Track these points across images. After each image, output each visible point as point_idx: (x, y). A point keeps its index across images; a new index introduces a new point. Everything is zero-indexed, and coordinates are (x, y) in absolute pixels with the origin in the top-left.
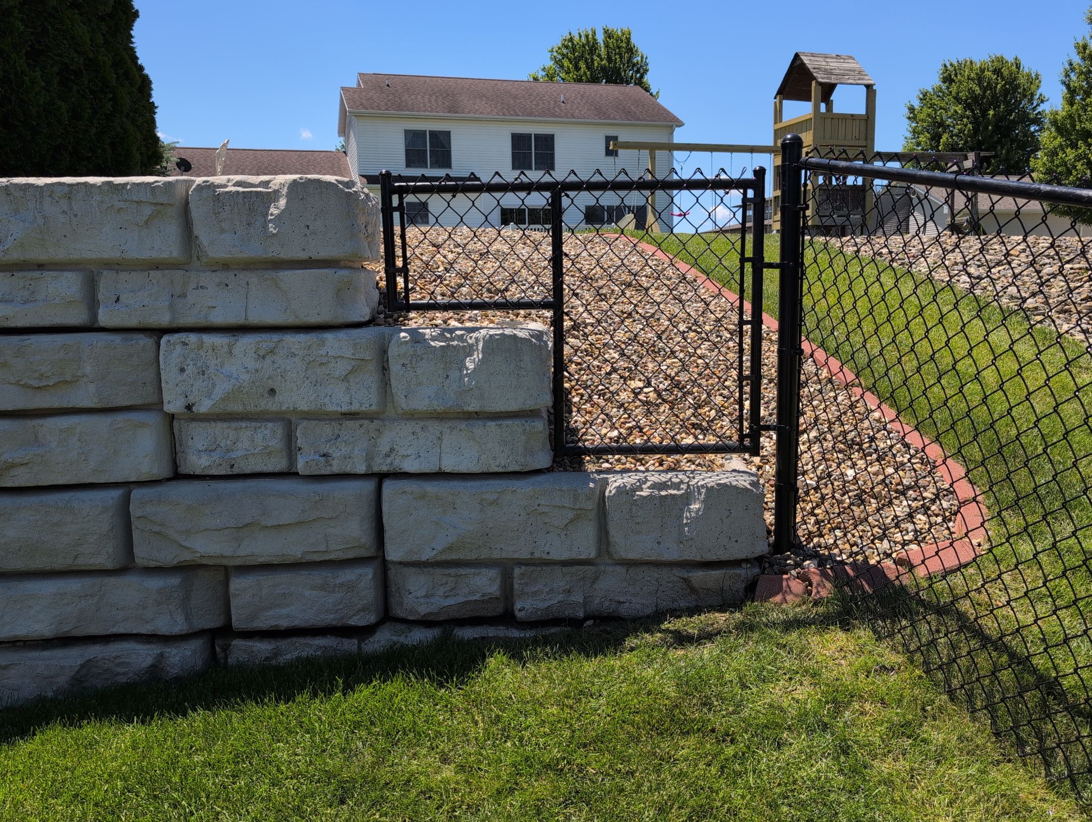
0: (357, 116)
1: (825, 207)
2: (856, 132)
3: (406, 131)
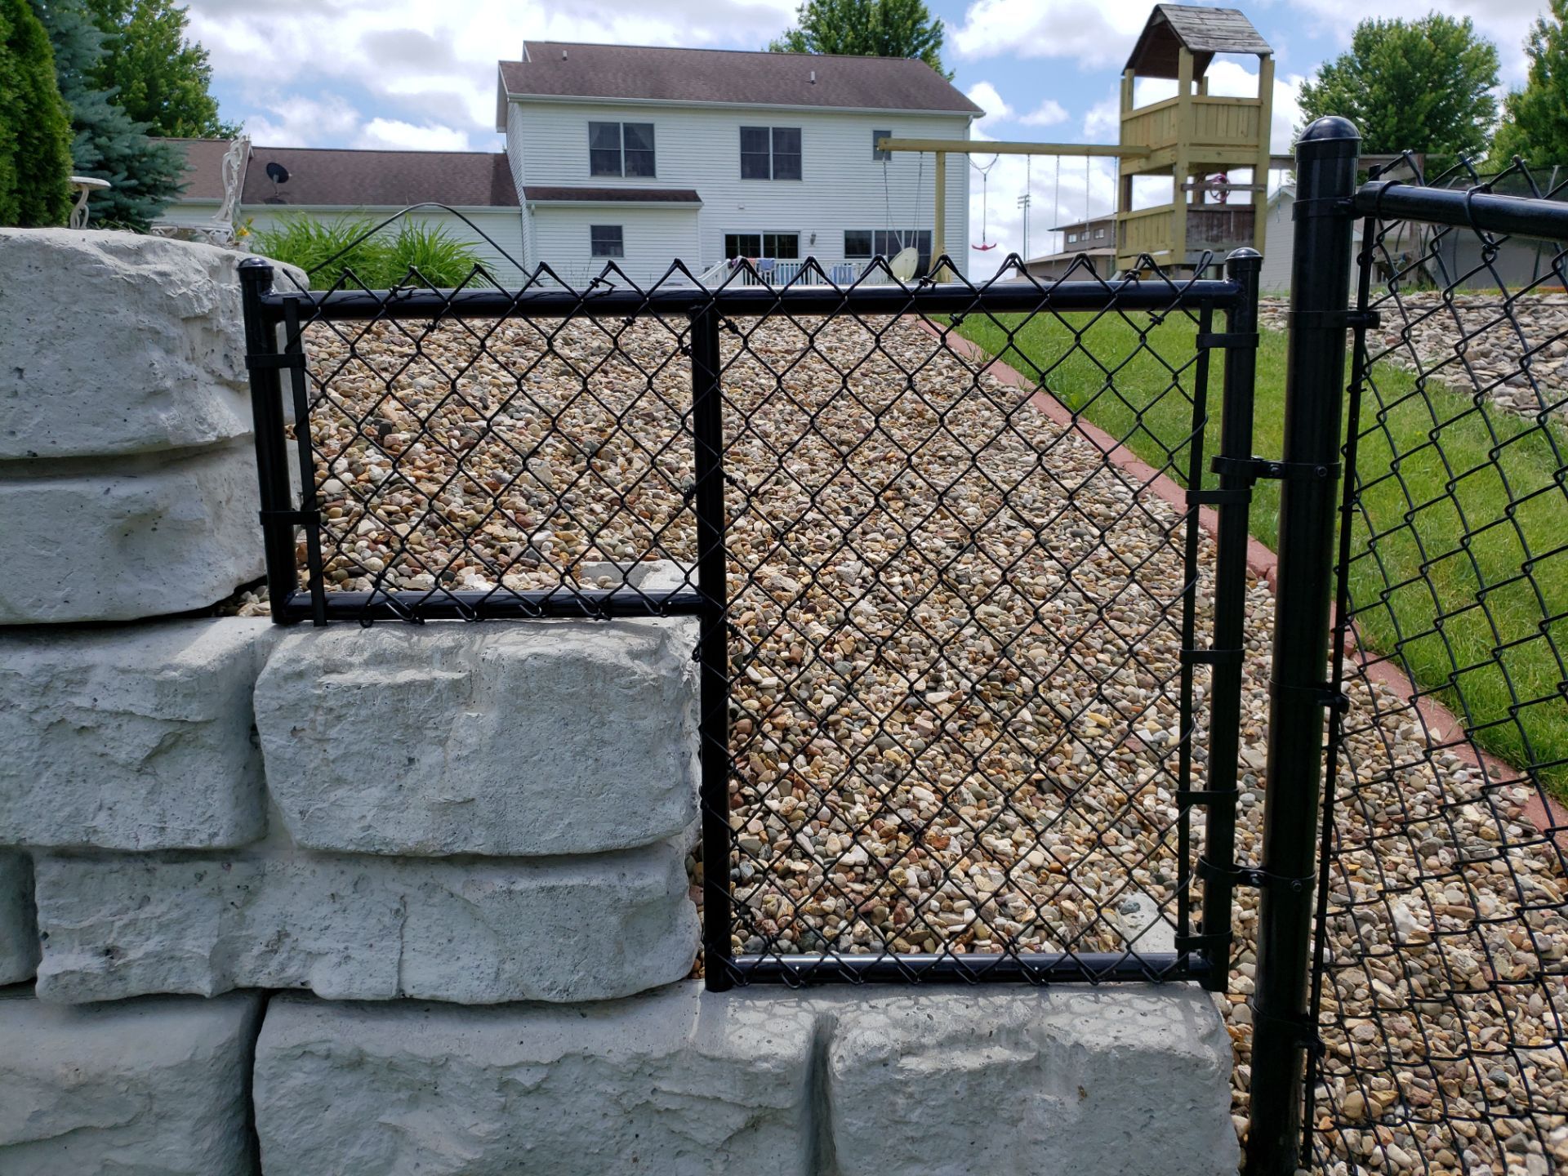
0: (523, 103)
1: (1196, 237)
2: (1243, 125)
3: (591, 124)
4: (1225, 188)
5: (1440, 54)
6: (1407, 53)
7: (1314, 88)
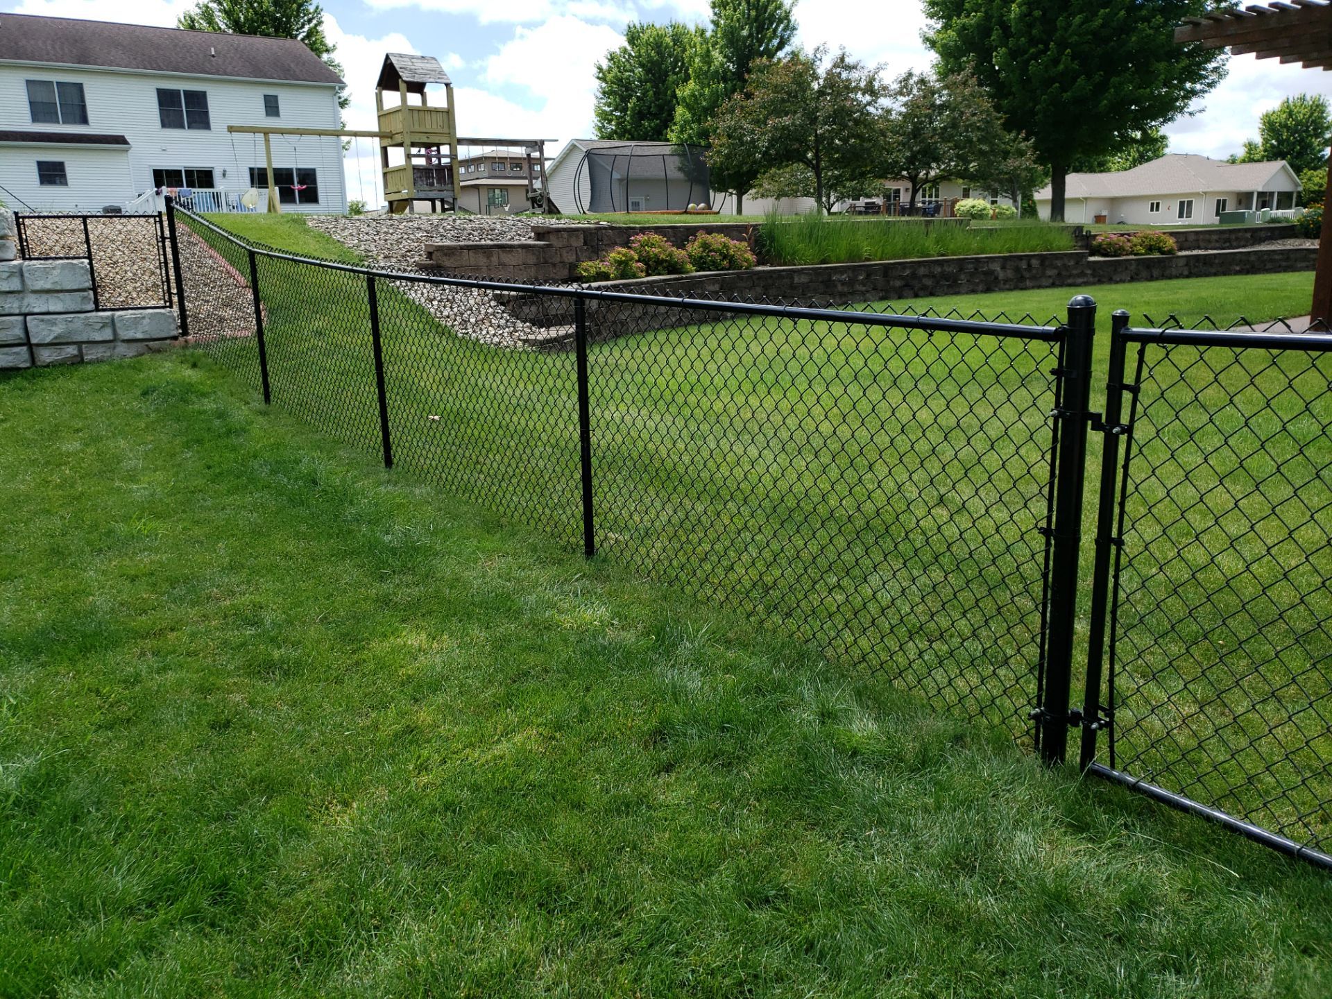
1: (420, 183)
2: (440, 122)
3: (28, 82)
6: (656, 46)
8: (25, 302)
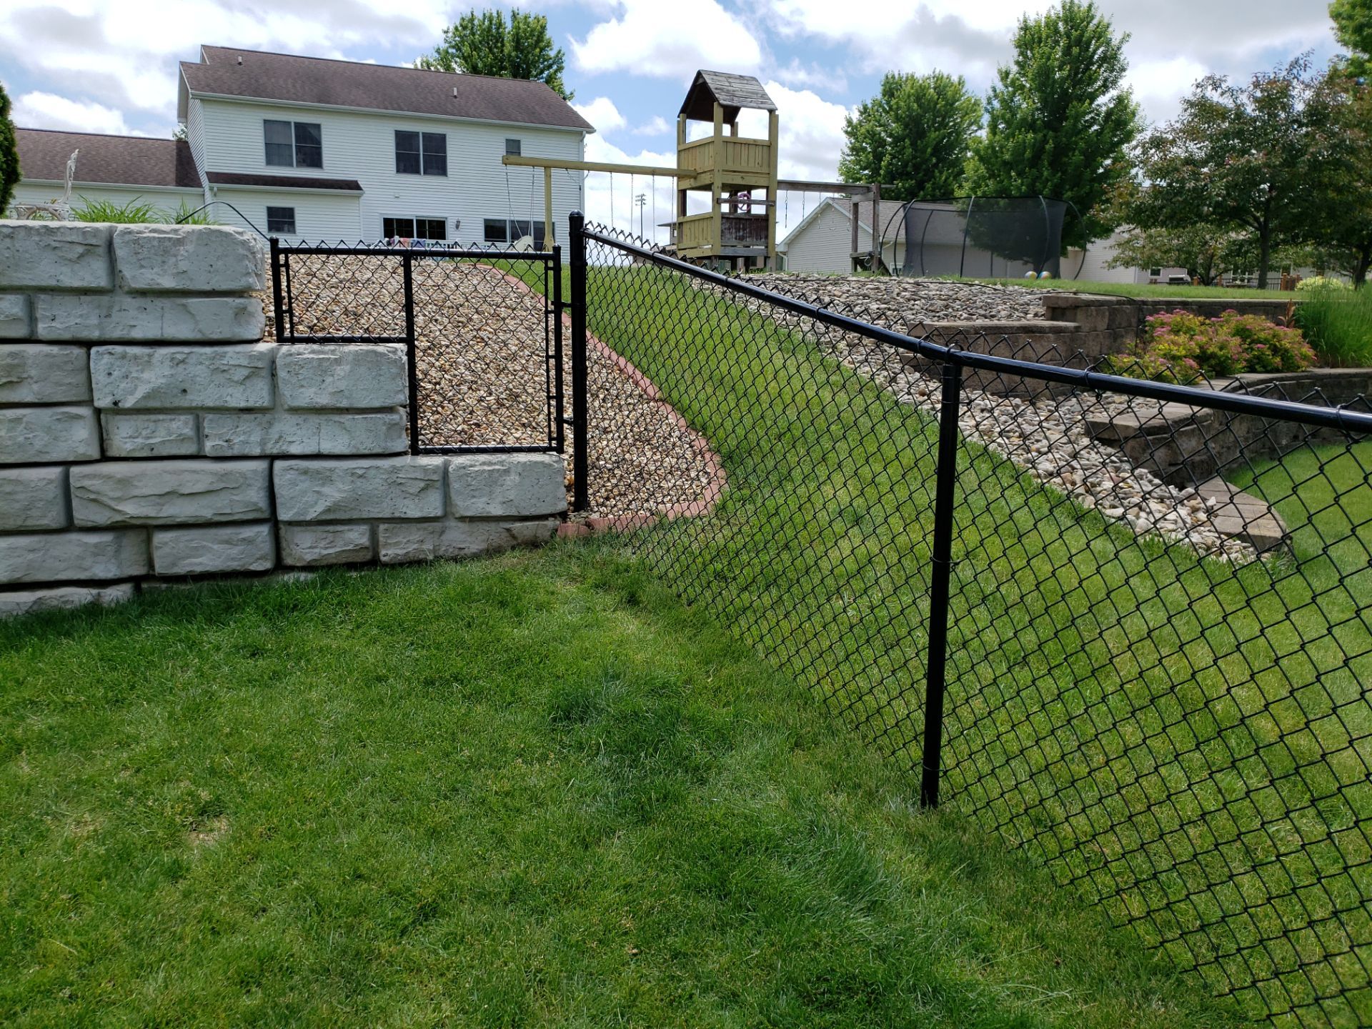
0: (203, 100)
1: (728, 236)
2: (759, 160)
3: (266, 121)
4: (750, 203)
5: (942, 103)
6: (918, 99)
7: (855, 121)
8: (274, 433)
